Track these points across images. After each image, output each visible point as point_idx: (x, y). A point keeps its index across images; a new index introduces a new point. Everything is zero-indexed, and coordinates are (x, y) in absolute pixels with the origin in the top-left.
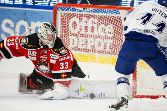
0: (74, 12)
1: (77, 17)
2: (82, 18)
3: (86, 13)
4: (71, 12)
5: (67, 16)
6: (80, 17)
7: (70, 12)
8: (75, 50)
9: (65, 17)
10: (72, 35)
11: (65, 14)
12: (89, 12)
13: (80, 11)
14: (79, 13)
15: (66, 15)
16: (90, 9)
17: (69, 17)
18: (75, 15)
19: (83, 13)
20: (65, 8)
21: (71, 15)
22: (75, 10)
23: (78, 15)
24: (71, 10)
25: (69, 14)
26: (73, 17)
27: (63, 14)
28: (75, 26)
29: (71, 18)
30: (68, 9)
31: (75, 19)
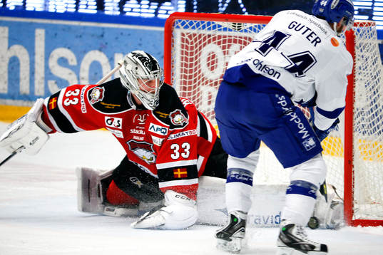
0: (211, 32)
1: (219, 43)
2: (229, 46)
3: (238, 34)
4: (206, 32)
5: (196, 40)
6: (224, 41)
7: (202, 32)
9: (192, 43)
10: (207, 83)
11: (190, 37)
12: (246, 31)
13: (225, 29)
14: (222, 33)
15: (193, 39)
16: (249, 25)
17: (200, 42)
18: (214, 39)
19: (232, 33)
20: (191, 24)
21: (205, 39)
22: (214, 27)
23: (219, 37)
24: (204, 27)
25: (199, 36)
26: (209, 42)
27: (186, 37)
28: (213, 63)
29: (205, 45)
30: (198, 25)
31: (213, 48)
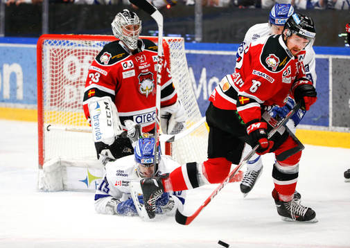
0: (70, 47)
1: (76, 55)
2: (83, 57)
3: (89, 48)
4: (66, 47)
5: (59, 53)
6: (79, 54)
7: (63, 47)
8: (72, 107)
9: (56, 56)
10: (67, 83)
11: (55, 52)
12: (94, 46)
13: (79, 45)
14: (78, 48)
15: (57, 53)
16: (96, 42)
17: (62, 55)
18: (72, 52)
19: (85, 48)
20: (55, 42)
21: (65, 53)
22: (72, 44)
23: (76, 51)
24: (64, 44)
25: (62, 51)
26: (68, 54)
27: (52, 52)
28: (71, 69)
29: (65, 57)
30: (60, 43)
31: (72, 58)
